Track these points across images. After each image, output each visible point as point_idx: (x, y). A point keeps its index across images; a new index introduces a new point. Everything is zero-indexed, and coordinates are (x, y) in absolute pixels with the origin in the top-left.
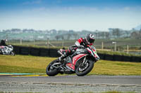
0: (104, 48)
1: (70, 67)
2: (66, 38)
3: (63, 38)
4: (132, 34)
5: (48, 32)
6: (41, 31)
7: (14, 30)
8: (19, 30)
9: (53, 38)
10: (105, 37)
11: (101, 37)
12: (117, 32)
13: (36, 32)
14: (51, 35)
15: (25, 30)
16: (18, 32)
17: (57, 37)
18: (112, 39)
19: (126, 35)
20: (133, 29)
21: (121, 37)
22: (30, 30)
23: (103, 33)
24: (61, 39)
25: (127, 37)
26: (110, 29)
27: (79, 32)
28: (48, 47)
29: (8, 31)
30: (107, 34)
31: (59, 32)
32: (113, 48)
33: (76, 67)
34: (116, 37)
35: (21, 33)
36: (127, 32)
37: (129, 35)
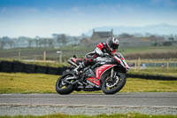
0: (47, 59)
4: (81, 41)
10: (47, 45)
11: (43, 46)
12: (62, 38)
18: (56, 48)
19: (74, 43)
20: (83, 35)
21: (67, 44)
23: (45, 40)
25: (75, 45)
26: (54, 35)
27: (15, 39)
30: (51, 41)
32: (58, 59)
34: (61, 44)
36: (75, 39)
37: (78, 42)
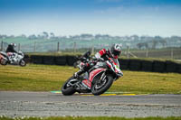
1: (86, 85)
2: (150, 45)
3: (147, 46)
5: (128, 38)
6: (118, 37)
7: (83, 36)
8: (90, 36)
9: (134, 46)
13: (113, 38)
14: (131, 42)
15: (98, 36)
16: (90, 39)
17: (140, 45)
22: (104, 36)
24: (145, 47)
28: (128, 58)
29: (77, 37)
31: (142, 38)
33: (93, 84)
35: (92, 40)
